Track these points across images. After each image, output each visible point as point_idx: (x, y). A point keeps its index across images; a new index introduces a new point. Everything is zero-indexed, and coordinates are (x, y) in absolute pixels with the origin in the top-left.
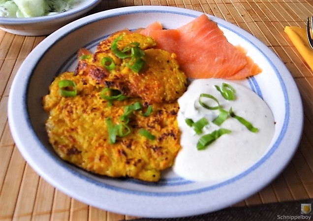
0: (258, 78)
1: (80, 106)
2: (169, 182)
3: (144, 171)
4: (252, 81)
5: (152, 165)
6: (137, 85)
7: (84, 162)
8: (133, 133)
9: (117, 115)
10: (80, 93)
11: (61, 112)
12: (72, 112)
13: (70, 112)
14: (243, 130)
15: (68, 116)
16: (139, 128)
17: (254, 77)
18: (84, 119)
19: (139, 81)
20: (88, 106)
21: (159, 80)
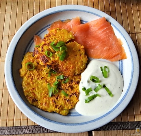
0: (124, 61)
1: (36, 76)
2: (72, 114)
3: (62, 110)
4: (121, 62)
5: (66, 108)
6: (62, 67)
7: (39, 105)
8: (59, 92)
9: (53, 81)
10: (36, 68)
11: (28, 79)
12: (33, 79)
13: (32, 79)
14: (106, 95)
15: (31, 81)
16: (62, 89)
17: (123, 60)
18: (38, 83)
19: (64, 64)
20: (40, 76)
21: (73, 64)
